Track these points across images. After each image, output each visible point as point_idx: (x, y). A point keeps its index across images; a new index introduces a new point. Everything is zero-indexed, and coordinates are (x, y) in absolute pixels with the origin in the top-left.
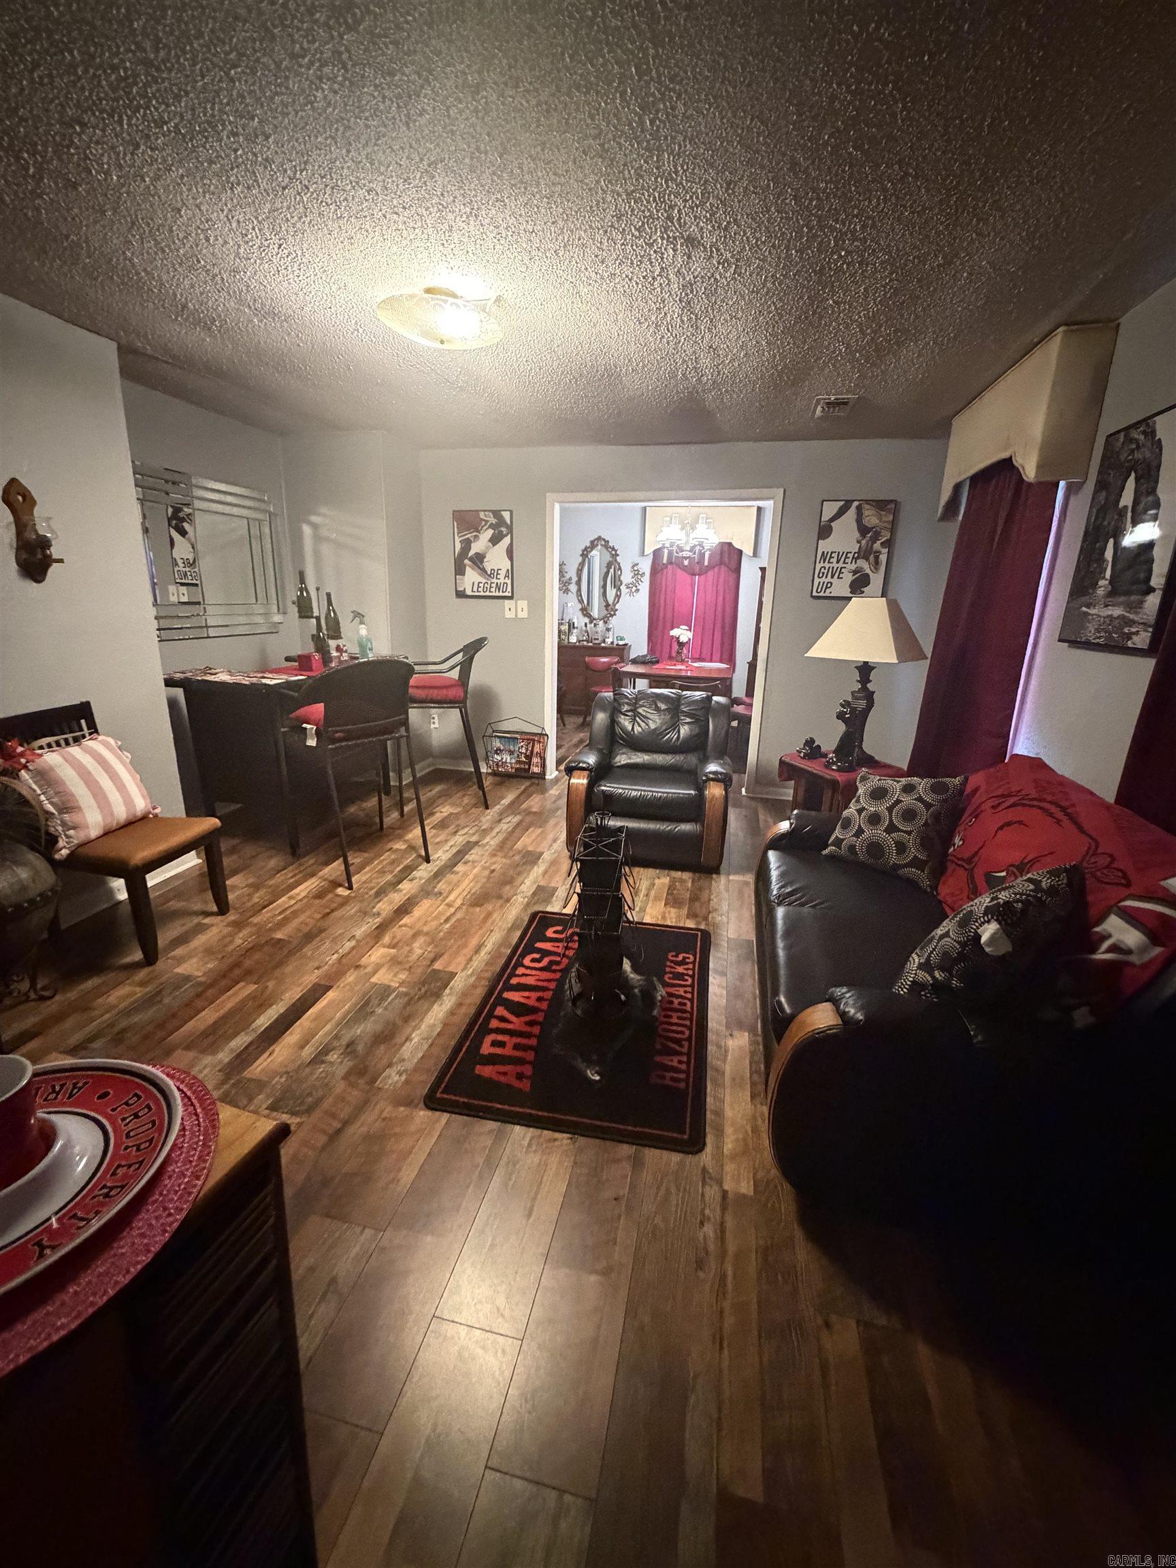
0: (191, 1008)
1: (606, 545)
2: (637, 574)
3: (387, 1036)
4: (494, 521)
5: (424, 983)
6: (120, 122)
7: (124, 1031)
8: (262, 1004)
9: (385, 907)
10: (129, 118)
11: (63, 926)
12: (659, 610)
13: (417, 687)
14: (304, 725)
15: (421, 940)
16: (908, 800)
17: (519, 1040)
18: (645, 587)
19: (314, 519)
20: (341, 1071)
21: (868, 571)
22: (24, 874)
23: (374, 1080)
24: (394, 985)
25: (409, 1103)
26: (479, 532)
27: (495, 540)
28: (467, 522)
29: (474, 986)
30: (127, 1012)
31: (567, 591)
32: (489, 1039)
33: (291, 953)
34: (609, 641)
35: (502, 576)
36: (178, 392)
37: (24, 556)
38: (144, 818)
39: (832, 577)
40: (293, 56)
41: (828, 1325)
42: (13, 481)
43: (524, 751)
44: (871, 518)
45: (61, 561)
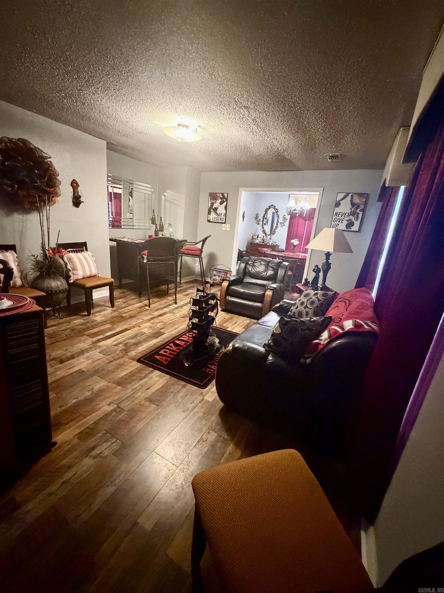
0: (93, 327)
1: (274, 208)
2: (285, 219)
3: (137, 344)
4: (222, 197)
5: (155, 334)
6: (89, 89)
7: (75, 329)
8: (110, 330)
9: (156, 314)
10: (91, 88)
11: (71, 304)
12: (291, 233)
13: (185, 249)
14: (144, 256)
15: (161, 323)
16: (314, 298)
17: (172, 352)
18: (287, 224)
19: (165, 194)
20: (120, 349)
21: (354, 220)
22: (59, 283)
23: (128, 352)
24: (146, 332)
25: (133, 359)
26: (216, 200)
27: (221, 203)
28: (213, 196)
29: (168, 337)
30: (77, 325)
31: (258, 224)
32: (163, 350)
33: (125, 320)
34: (271, 243)
35: (222, 216)
36: (125, 154)
37: (74, 200)
38: (95, 276)
39: (339, 222)
40: (120, 72)
41: (209, 433)
42: (74, 180)
43: (223, 276)
44: (357, 200)
45: (83, 202)
